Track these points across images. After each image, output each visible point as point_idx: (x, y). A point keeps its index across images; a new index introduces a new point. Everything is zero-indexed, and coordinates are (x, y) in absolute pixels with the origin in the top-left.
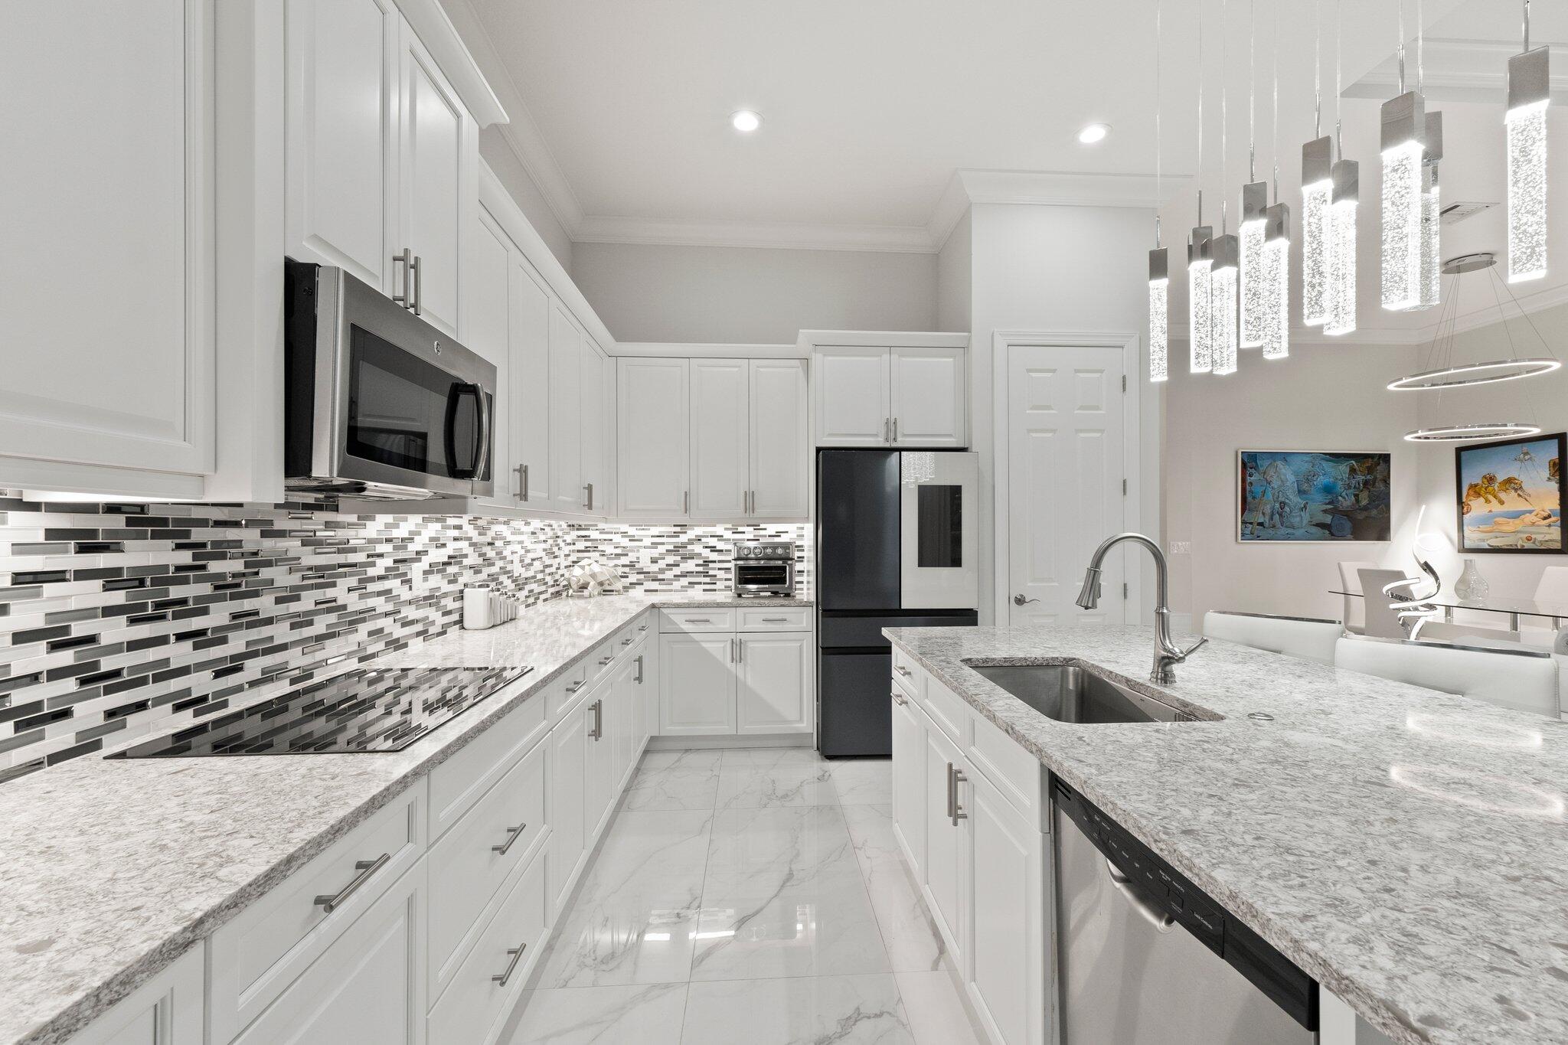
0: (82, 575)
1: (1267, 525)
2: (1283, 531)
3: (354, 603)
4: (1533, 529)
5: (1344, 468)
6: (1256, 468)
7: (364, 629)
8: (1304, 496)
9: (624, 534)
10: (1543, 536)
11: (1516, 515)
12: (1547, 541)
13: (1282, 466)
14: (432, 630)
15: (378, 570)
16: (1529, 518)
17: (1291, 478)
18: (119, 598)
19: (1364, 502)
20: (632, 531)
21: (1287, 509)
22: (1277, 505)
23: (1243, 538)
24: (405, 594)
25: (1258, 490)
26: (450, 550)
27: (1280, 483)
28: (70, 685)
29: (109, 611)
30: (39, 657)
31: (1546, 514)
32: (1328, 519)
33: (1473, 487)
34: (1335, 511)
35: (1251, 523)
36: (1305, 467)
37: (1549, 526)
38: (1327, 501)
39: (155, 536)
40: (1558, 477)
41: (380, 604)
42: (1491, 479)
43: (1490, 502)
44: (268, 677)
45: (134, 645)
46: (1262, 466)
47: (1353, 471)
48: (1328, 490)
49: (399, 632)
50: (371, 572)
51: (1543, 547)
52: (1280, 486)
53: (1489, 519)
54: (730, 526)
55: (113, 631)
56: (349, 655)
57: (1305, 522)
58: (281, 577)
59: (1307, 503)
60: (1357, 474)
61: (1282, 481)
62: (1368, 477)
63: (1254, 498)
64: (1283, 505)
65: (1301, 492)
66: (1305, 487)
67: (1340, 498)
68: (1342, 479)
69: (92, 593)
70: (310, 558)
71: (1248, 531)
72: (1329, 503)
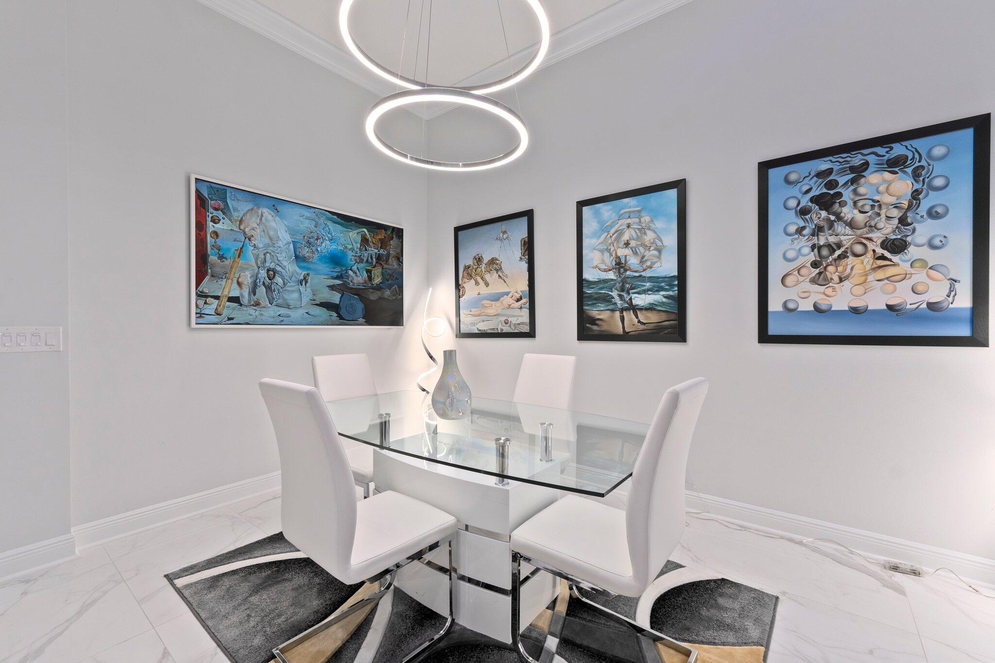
1: (245, 300)
2: (272, 311)
4: (508, 312)
5: (354, 236)
6: (225, 210)
8: (305, 264)
10: (516, 318)
11: (497, 298)
12: (519, 324)
13: (270, 217)
16: (507, 300)
17: (285, 237)
19: (377, 280)
21: (278, 280)
22: (263, 273)
23: (200, 320)
25: (230, 246)
27: (267, 241)
31: (518, 296)
32: (336, 298)
33: (467, 268)
34: (344, 289)
35: (217, 298)
36: (306, 225)
37: (521, 308)
38: (335, 275)
40: (527, 257)
42: (479, 260)
43: (479, 284)
46: (235, 210)
47: (365, 241)
48: (335, 260)
51: (516, 331)
52: (267, 246)
53: (477, 303)
57: (305, 300)
59: (308, 274)
60: (368, 245)
61: (271, 239)
62: (382, 251)
63: (222, 257)
64: (272, 273)
65: (299, 258)
66: (305, 252)
67: (350, 272)
68: (352, 250)
71: (210, 309)
72: (337, 278)
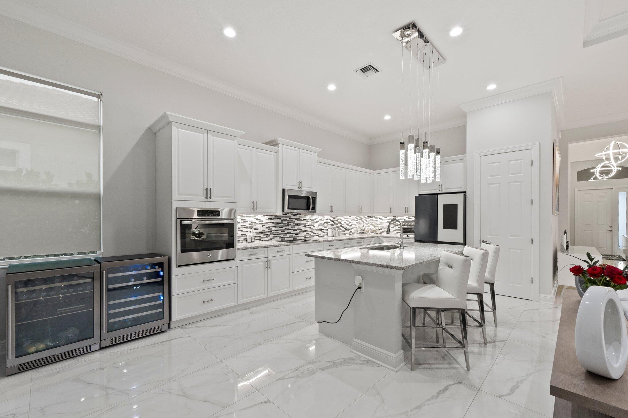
0: (271, 222)
3: (304, 229)
7: (305, 233)
9: (381, 219)
14: (320, 235)
15: (308, 224)
20: (383, 218)
24: (314, 228)
26: (325, 221)
28: (270, 233)
29: (273, 226)
30: (267, 230)
39: (277, 218)
41: (309, 229)
44: (290, 237)
45: (275, 230)
49: (312, 234)
50: (307, 224)
54: (407, 217)
55: (274, 228)
56: (303, 236)
58: (292, 224)
69: (271, 224)
70: (296, 222)
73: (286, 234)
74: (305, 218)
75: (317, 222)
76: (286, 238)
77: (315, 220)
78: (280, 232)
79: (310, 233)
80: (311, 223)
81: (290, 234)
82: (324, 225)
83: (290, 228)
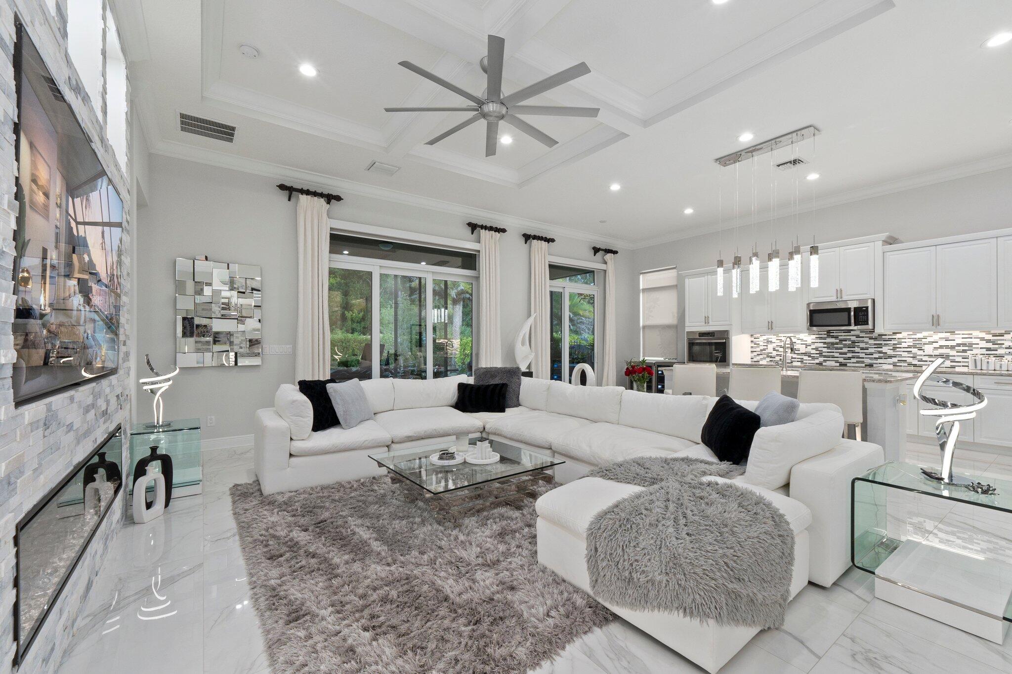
0: (820, 342)
3: (890, 352)
7: (895, 360)
18: (826, 346)
28: (818, 355)
30: (814, 351)
41: (905, 354)
44: (857, 362)
45: (828, 352)
49: (915, 362)
50: (898, 346)
55: (825, 350)
58: (862, 345)
69: (822, 345)
70: (872, 342)
73: (849, 358)
74: (894, 337)
75: (931, 343)
76: (850, 363)
77: (923, 340)
78: (837, 355)
79: (910, 360)
80: (912, 344)
81: (857, 358)
82: (957, 348)
83: (857, 350)
